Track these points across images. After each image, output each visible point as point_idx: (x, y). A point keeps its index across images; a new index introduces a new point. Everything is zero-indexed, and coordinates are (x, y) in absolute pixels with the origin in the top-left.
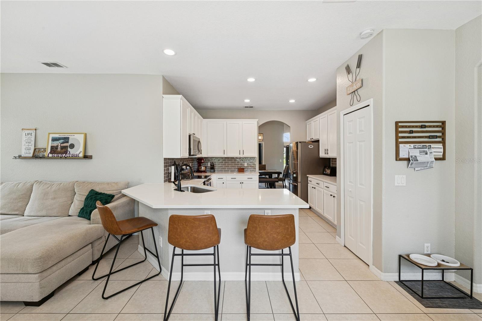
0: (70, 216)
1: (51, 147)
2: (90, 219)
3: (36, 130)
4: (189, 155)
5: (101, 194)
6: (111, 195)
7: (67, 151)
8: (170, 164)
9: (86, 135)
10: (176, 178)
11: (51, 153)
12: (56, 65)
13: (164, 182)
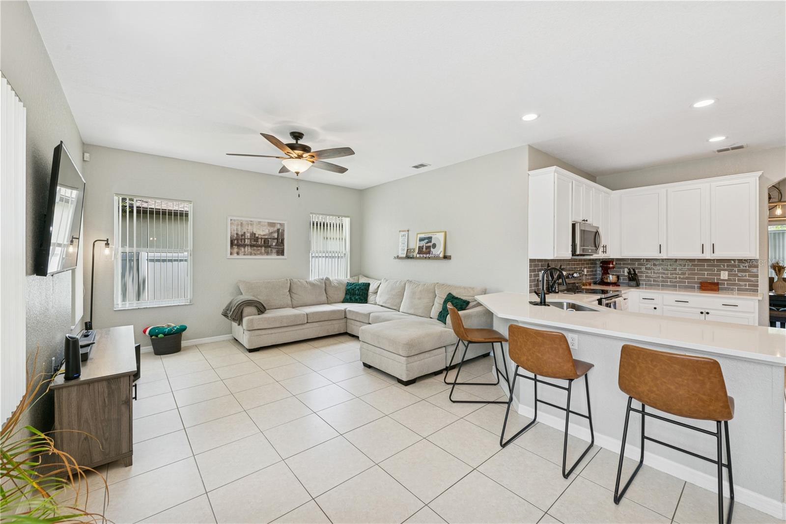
0: (431, 318)
1: (419, 247)
2: (445, 324)
3: (408, 231)
4: (573, 255)
5: (457, 298)
6: (466, 301)
7: (430, 251)
8: (540, 268)
9: (446, 232)
10: (550, 288)
11: (419, 253)
12: (422, 165)
13: (530, 293)
